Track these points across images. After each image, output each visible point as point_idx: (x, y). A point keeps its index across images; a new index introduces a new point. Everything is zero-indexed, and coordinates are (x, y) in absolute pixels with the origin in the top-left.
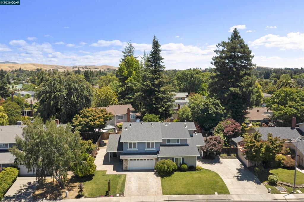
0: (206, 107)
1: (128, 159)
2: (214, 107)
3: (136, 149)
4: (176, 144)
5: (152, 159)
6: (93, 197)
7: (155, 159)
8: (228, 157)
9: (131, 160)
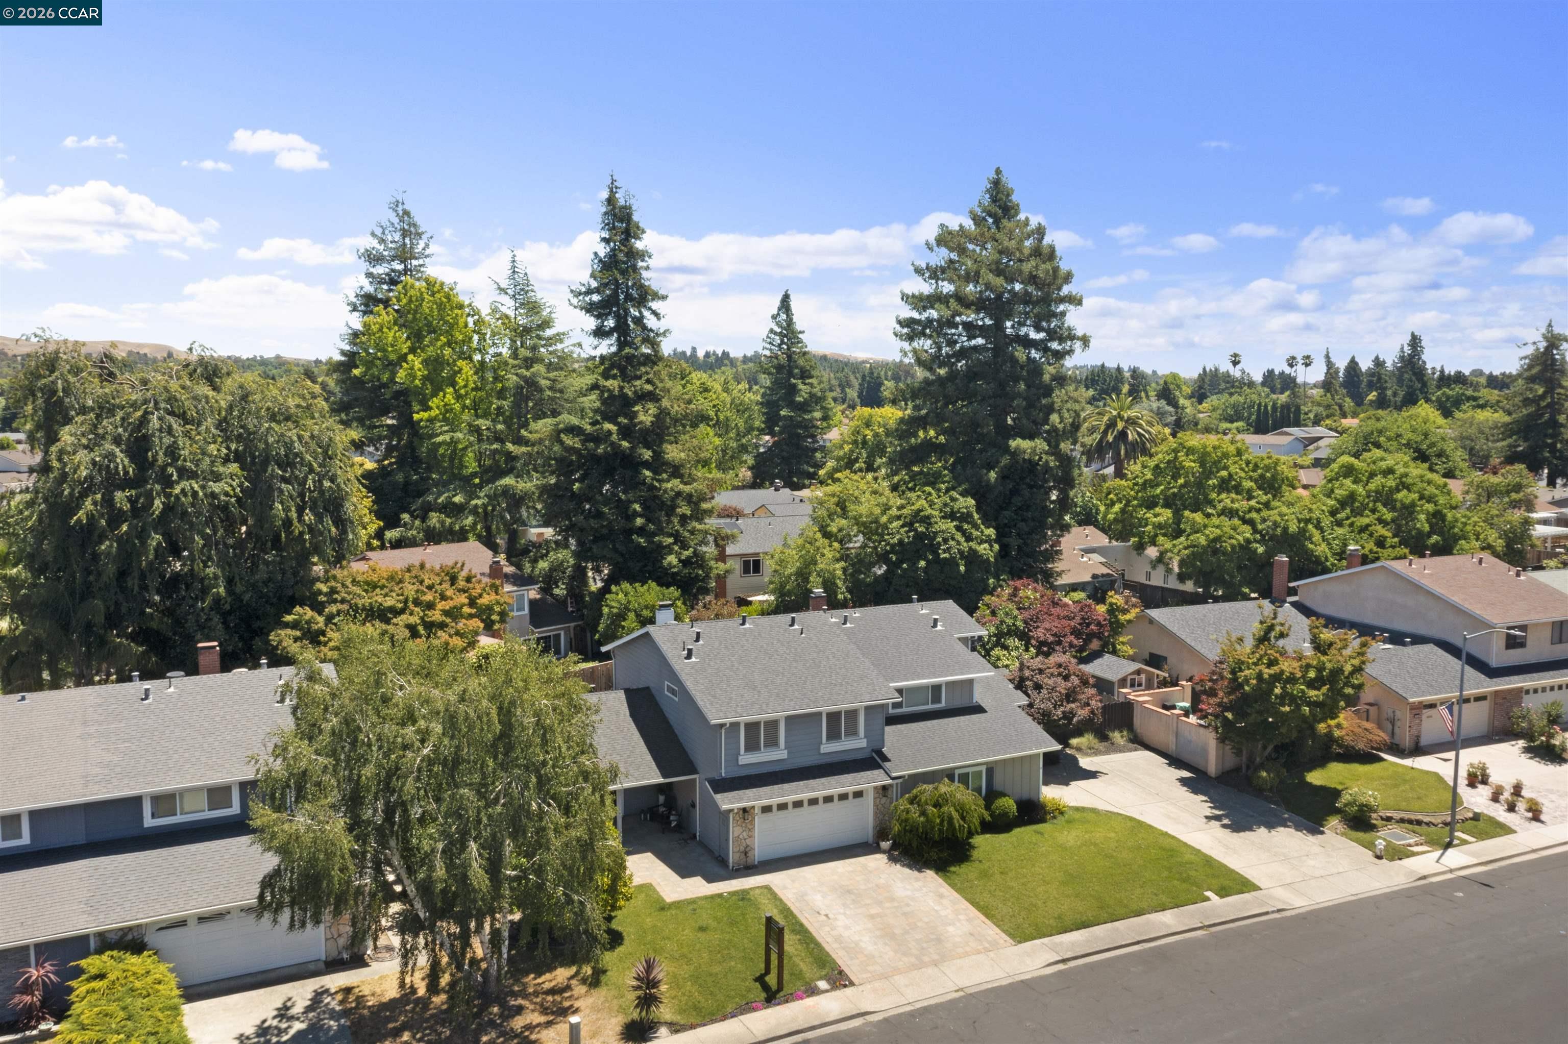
0: (921, 529)
1: (753, 807)
2: (958, 528)
3: (779, 754)
4: (930, 707)
5: (858, 794)
6: (713, 1021)
7: (875, 788)
8: (1101, 746)
9: (767, 809)
